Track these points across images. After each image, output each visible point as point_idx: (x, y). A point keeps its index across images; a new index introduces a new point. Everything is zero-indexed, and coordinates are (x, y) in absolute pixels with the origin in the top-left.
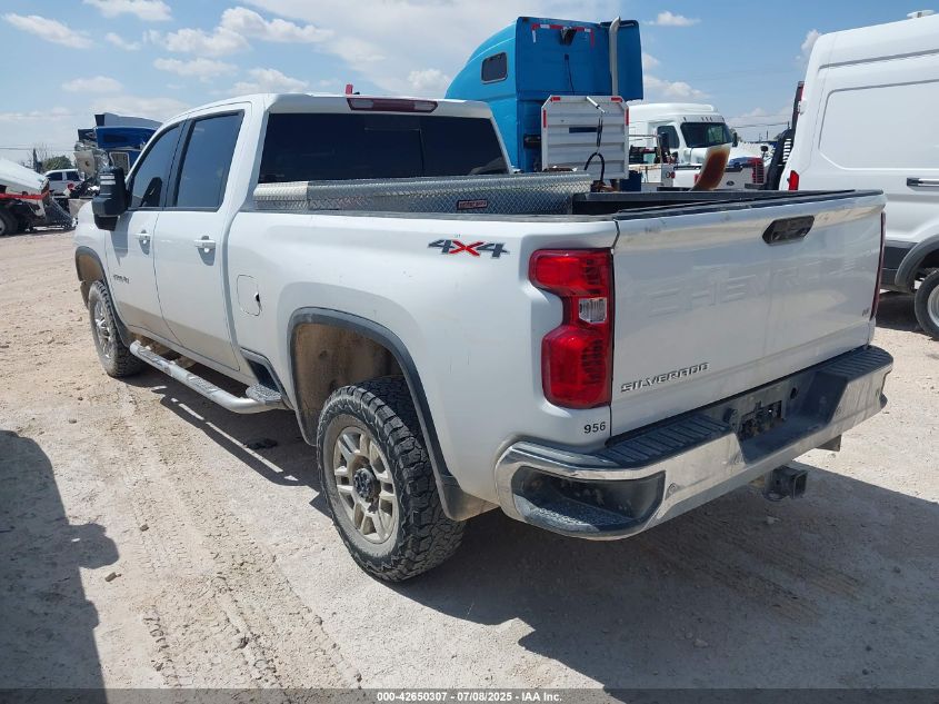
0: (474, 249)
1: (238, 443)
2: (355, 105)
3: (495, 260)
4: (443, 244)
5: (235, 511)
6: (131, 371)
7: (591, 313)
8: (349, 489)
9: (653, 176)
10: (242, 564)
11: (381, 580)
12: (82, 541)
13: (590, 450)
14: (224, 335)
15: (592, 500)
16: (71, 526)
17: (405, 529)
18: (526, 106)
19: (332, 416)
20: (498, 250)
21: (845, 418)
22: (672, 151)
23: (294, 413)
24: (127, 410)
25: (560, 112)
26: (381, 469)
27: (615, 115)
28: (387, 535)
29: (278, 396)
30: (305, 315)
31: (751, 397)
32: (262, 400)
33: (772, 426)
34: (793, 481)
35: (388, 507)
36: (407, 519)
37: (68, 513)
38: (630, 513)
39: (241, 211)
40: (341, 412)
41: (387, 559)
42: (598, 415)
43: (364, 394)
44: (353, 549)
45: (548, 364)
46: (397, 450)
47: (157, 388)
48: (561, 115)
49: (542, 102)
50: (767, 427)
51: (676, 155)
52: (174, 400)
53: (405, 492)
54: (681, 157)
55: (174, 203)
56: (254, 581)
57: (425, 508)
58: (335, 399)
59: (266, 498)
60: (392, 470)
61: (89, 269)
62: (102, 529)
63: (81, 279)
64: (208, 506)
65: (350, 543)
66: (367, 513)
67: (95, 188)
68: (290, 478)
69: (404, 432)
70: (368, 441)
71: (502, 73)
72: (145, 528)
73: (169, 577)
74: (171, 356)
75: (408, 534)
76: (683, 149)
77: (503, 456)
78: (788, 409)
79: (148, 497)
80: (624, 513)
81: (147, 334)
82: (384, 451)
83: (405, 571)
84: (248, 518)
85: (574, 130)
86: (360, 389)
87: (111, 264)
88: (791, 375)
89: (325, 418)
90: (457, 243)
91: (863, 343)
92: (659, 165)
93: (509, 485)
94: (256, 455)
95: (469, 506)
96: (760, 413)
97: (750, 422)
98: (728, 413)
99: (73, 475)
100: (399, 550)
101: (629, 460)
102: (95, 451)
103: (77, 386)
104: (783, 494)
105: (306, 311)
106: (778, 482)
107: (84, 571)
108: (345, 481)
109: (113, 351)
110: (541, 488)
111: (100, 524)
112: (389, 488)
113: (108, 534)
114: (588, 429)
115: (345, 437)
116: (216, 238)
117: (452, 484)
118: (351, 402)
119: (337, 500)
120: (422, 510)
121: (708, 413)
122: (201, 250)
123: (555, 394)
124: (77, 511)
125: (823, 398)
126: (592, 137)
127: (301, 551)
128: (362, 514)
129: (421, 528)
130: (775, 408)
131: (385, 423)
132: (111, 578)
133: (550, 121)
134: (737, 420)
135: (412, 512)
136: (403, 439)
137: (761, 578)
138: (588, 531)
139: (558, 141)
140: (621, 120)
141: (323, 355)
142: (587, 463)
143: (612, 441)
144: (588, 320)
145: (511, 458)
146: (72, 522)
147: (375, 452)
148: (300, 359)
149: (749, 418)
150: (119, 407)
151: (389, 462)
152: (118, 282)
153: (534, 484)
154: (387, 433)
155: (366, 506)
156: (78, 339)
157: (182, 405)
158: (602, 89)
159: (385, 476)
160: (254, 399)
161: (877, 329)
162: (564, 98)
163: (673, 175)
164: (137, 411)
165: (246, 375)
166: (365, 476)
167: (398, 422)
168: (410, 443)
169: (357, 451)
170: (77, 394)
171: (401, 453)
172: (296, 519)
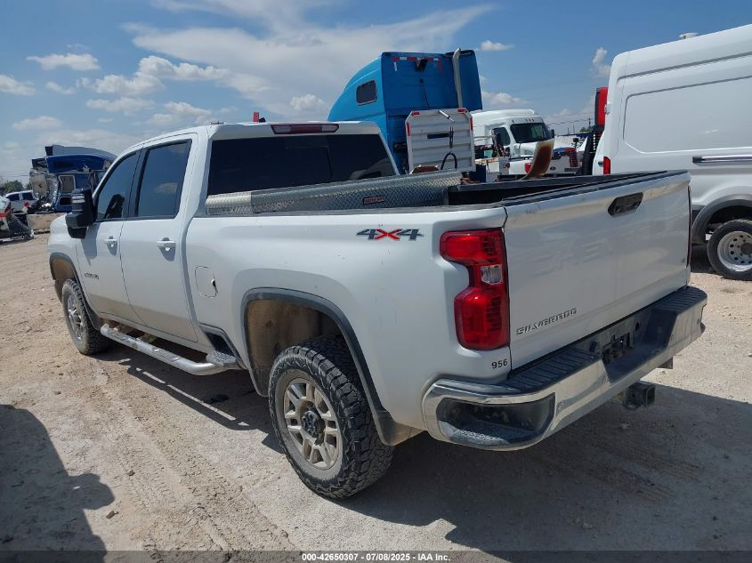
0: (394, 235)
1: (196, 400)
2: (277, 130)
3: (413, 242)
4: (369, 232)
5: (202, 454)
6: (101, 348)
7: (490, 276)
8: (298, 428)
9: (494, 167)
10: (216, 495)
11: (329, 498)
12: (82, 488)
13: (496, 382)
14: (186, 315)
15: (500, 420)
16: (71, 477)
17: (348, 456)
18: (393, 121)
19: (282, 371)
20: (414, 234)
21: (677, 343)
22: (505, 147)
23: (247, 371)
24: (101, 380)
25: (420, 123)
26: (325, 409)
27: (462, 123)
28: (332, 462)
29: (232, 359)
30: (257, 294)
31: (607, 332)
32: (221, 363)
33: (624, 353)
34: (644, 394)
35: (333, 440)
36: (350, 448)
37: (66, 467)
38: (530, 427)
39: (196, 216)
40: (289, 367)
41: (334, 481)
42: (500, 354)
43: (307, 352)
44: (304, 476)
45: (460, 318)
46: (338, 394)
47: (122, 361)
48: (420, 126)
49: (406, 117)
50: (620, 355)
51: (508, 149)
52: (138, 369)
53: (347, 426)
54: (512, 151)
55: (135, 214)
56: (227, 508)
57: (363, 439)
58: (282, 359)
59: (226, 442)
60: (336, 411)
61: (62, 270)
62: (96, 477)
63: (54, 278)
64: (180, 451)
65: (301, 470)
66: (314, 446)
67: (47, 205)
68: (242, 424)
69: (343, 379)
70: (313, 389)
71: (372, 96)
72: (132, 474)
73: (158, 511)
74: (136, 334)
75: (350, 460)
76: (513, 145)
77: (429, 391)
78: (634, 339)
79: (130, 449)
80: (527, 428)
81: (114, 318)
82: (328, 396)
83: (349, 490)
84: (215, 459)
85: (431, 136)
86: (304, 349)
87: (82, 265)
88: (634, 313)
89: (276, 373)
90: (379, 231)
91: (683, 285)
92: (497, 159)
93: (435, 414)
94: (212, 408)
95: (400, 433)
96: (615, 343)
97: (608, 351)
98: (593, 346)
99: (65, 436)
100: (344, 472)
101: (527, 386)
102: (80, 415)
103: (56, 364)
104: (637, 404)
105: (256, 291)
106: (633, 395)
107: (87, 512)
108: (294, 422)
109: (84, 334)
110: (460, 414)
111: (94, 473)
112: (332, 424)
113: (103, 481)
114: (494, 365)
115: (293, 387)
116: (175, 239)
117: (386, 418)
118: (297, 359)
119: (288, 438)
120: (361, 440)
121: (579, 346)
122: (162, 249)
123: (467, 341)
124: (74, 465)
125: (660, 328)
126: (446, 141)
127: (261, 480)
128: (310, 447)
129: (362, 453)
130: (625, 339)
131: (327, 373)
132: (111, 515)
133: (413, 131)
134: (599, 350)
135: (353, 442)
136: (342, 385)
137: (624, 472)
138: (501, 444)
139: (419, 145)
140: (467, 126)
141: (269, 324)
142: (497, 391)
143: (512, 374)
144: (488, 282)
145: (435, 393)
146: (71, 474)
147: (319, 397)
148: (251, 328)
149: (607, 348)
150: (94, 379)
151: (332, 404)
152: (89, 279)
153: (454, 411)
154: (329, 380)
155: (313, 440)
156: (52, 326)
157: (145, 373)
158: (450, 103)
159: (328, 415)
160: (214, 362)
161: (692, 274)
162: (422, 113)
163: (508, 166)
164: (109, 380)
165: (204, 345)
166: (311, 416)
167: (337, 372)
168: (348, 388)
169: (304, 398)
170: (57, 371)
171: (342, 396)
172: (252, 456)
